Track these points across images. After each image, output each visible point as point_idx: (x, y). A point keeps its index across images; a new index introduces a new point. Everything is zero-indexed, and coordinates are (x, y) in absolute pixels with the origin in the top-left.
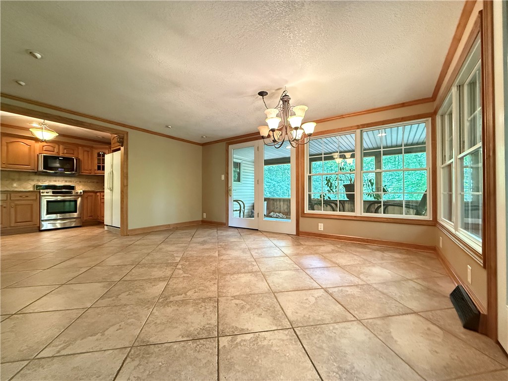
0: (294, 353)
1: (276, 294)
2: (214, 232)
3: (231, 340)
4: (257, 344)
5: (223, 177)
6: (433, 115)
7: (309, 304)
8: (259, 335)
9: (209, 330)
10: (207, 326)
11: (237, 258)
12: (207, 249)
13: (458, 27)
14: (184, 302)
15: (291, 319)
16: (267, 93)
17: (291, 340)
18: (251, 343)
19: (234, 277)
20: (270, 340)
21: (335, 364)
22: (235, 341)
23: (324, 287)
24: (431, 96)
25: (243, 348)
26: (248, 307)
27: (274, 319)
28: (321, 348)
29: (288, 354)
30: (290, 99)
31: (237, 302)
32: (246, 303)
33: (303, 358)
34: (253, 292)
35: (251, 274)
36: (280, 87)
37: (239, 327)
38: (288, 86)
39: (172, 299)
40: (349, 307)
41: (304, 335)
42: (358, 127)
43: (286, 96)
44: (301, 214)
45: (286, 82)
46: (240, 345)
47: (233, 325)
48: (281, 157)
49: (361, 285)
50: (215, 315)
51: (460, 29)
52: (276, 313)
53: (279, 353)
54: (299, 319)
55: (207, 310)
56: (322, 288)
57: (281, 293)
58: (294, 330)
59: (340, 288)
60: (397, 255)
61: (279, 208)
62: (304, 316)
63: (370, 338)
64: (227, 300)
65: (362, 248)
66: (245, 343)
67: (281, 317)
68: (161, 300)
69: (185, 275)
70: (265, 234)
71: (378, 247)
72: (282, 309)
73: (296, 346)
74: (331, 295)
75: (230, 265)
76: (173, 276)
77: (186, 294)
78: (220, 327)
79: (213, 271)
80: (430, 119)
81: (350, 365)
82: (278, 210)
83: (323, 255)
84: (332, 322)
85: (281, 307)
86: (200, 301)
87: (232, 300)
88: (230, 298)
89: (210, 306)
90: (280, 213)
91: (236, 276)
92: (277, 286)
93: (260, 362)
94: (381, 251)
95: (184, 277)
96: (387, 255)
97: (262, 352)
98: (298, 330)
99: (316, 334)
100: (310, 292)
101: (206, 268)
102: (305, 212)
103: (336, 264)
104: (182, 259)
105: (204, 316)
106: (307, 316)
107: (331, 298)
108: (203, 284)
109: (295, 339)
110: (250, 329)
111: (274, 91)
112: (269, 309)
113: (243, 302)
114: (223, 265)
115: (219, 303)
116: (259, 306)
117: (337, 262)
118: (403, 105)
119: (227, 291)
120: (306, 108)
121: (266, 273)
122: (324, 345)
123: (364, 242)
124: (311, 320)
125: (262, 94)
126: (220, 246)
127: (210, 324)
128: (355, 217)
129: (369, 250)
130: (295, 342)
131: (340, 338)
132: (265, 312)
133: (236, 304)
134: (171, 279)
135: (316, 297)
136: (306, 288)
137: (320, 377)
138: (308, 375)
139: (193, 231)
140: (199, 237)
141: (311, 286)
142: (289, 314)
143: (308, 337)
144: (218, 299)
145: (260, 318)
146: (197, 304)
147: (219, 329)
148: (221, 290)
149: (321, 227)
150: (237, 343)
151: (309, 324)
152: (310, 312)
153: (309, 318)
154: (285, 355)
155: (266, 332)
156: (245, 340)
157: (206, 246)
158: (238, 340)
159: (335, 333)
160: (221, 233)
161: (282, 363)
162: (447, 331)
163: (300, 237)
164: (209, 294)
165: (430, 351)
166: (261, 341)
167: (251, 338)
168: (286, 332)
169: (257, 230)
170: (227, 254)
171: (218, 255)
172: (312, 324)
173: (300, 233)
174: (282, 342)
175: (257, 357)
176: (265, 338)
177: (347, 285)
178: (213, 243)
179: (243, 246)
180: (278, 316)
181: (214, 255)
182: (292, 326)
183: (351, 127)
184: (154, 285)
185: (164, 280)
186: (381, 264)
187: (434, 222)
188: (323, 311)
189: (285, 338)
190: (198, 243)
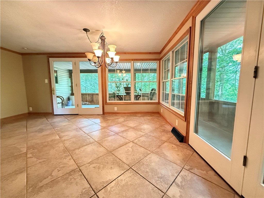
0: (139, 181)
1: (112, 152)
2: (44, 120)
3: (105, 191)
4: (120, 185)
5: (46, 81)
6: (160, 60)
7: (130, 152)
8: (118, 180)
9: (87, 192)
10: (84, 191)
11: (75, 137)
12: (48, 135)
13: (178, 28)
14: (54, 182)
15: (128, 163)
16: (89, 31)
17: (134, 174)
18: (116, 187)
19: (81, 150)
20: (125, 180)
21: (156, 176)
22: (107, 190)
23: (131, 140)
24: (159, 52)
25: (114, 192)
26: (102, 166)
27: (120, 167)
28: (147, 172)
29: (137, 183)
30: (105, 39)
31: (94, 165)
32: (99, 165)
33: (143, 181)
34: (99, 156)
35: (91, 144)
36: (99, 30)
37: (105, 181)
38: (104, 30)
39: (41, 184)
40: (146, 147)
41: (138, 169)
42: (132, 60)
43: (103, 36)
44: (105, 103)
45: (104, 27)
46: (112, 191)
47: (100, 181)
48: (86, 69)
49: (144, 135)
50: (85, 180)
51: (178, 29)
52: (119, 163)
53: (132, 184)
54: (131, 162)
55: (77, 180)
56: (131, 142)
57: (114, 151)
58: (132, 168)
59: (138, 139)
60: (149, 118)
61: (86, 99)
62: (132, 159)
63: (160, 158)
64: (86, 167)
65: (135, 117)
66: (114, 189)
67: (122, 165)
68: (30, 190)
69: (40, 161)
70: (84, 116)
71: (140, 115)
72: (120, 160)
73: (138, 176)
74: (136, 143)
75: (73, 142)
76: (29, 166)
77: (51, 175)
78: (93, 187)
79: (63, 150)
80: (159, 61)
81: (160, 174)
82: (85, 100)
83: (122, 123)
84: (144, 157)
85: (119, 159)
86: (67, 176)
87: (89, 166)
88: (87, 165)
89: (77, 176)
90: (86, 101)
91: (82, 149)
92: (110, 147)
93: (127, 194)
94: (142, 117)
95: (40, 162)
96: (145, 118)
97: (125, 189)
98: (133, 168)
99: (142, 166)
100: (127, 145)
101: (56, 150)
102: (107, 102)
103: (130, 127)
104: (28, 148)
105: (77, 185)
106: (133, 158)
107: (137, 145)
108: (61, 162)
109: (135, 173)
110: (111, 179)
111: (94, 31)
112: (114, 163)
113: (97, 164)
114: (67, 144)
115: (82, 171)
116: (107, 163)
117: (130, 126)
118: (150, 53)
119: (83, 161)
120: (116, 47)
121: (99, 141)
122: (148, 170)
123: (135, 114)
124: (136, 160)
125: (85, 30)
126: (57, 131)
127: (85, 188)
128: (131, 103)
129: (138, 117)
130: (136, 174)
131: (151, 163)
132: (113, 165)
133: (94, 167)
134: (28, 169)
135: (131, 147)
136: (124, 144)
137: (155, 186)
138: (150, 188)
139: (24, 123)
140: (34, 127)
141: (126, 142)
142: (125, 161)
143: (140, 169)
144: (80, 169)
145: (113, 170)
146: (67, 179)
147: (93, 188)
148: (78, 162)
149: (116, 109)
150: (109, 191)
151: (136, 162)
152: (133, 156)
153: (134, 159)
154: (136, 184)
155: (120, 177)
156: (112, 187)
157: (44, 133)
158: (108, 189)
159: (148, 162)
160: (52, 120)
161: (137, 189)
162: (177, 145)
163: (106, 116)
164: (71, 168)
165: (177, 155)
166: (121, 183)
167: (115, 184)
168: (129, 171)
169: (78, 114)
170: (67, 135)
171: (60, 137)
172: (137, 162)
173: (105, 113)
174: (131, 178)
175: (124, 193)
176: (122, 180)
177: (139, 136)
178: (50, 129)
179: (75, 127)
180: (120, 164)
181: (56, 138)
182: (129, 167)
183: (130, 59)
184: (13, 180)
185: (22, 172)
186: (146, 123)
187: (159, 103)
188: (138, 153)
189: (130, 175)
190: (36, 132)
